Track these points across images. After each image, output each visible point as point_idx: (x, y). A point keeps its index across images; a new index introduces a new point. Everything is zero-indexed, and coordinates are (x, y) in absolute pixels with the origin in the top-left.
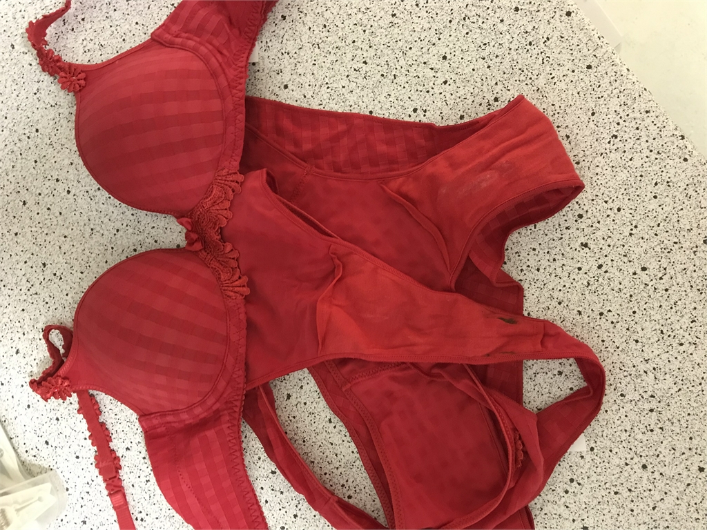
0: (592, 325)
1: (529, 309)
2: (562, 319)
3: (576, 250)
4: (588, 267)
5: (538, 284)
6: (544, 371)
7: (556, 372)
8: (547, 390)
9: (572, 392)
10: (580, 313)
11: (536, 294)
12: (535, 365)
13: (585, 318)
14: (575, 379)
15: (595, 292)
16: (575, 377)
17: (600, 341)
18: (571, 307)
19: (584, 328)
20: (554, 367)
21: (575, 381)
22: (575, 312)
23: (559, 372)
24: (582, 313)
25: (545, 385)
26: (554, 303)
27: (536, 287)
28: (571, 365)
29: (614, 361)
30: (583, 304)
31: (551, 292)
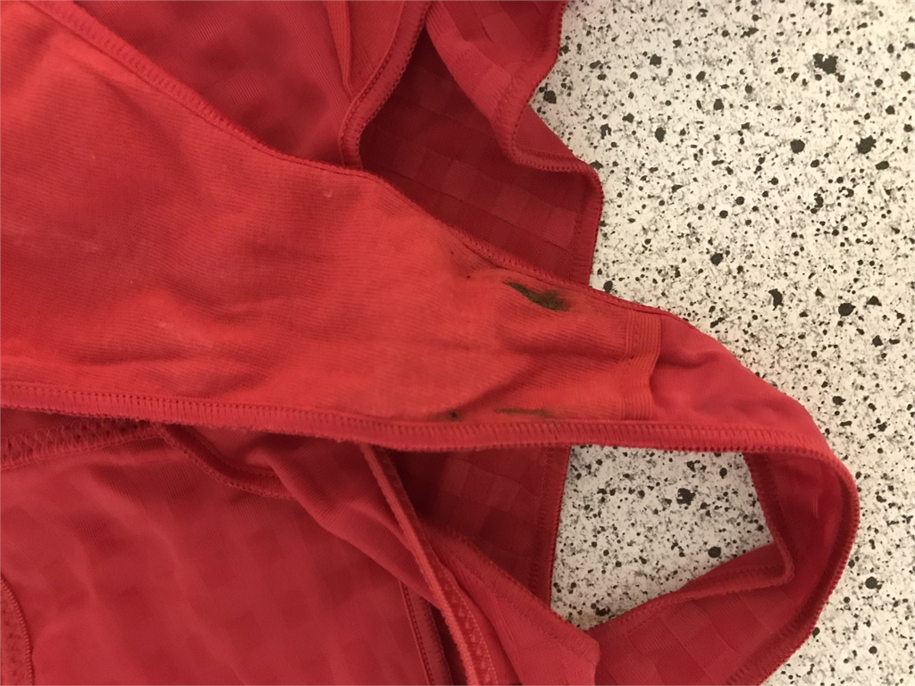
0: (810, 343)
1: (613, 270)
2: (716, 315)
3: (795, 76)
4: (825, 144)
5: (653, 187)
6: (634, 485)
7: (672, 493)
8: (635, 551)
9: (714, 561)
10: (777, 298)
11: (643, 219)
12: (607, 463)
13: (793, 318)
14: (730, 521)
15: (836, 233)
16: (733, 514)
17: (829, 401)
18: (753, 275)
19: (785, 353)
20: (669, 475)
21: (729, 527)
22: (763, 294)
23: (683, 492)
24: (786, 300)
25: (633, 531)
26: (699, 257)
27: (645, 193)
28: (723, 473)
29: (863, 472)
30: (790, 269)
31: (692, 219)
